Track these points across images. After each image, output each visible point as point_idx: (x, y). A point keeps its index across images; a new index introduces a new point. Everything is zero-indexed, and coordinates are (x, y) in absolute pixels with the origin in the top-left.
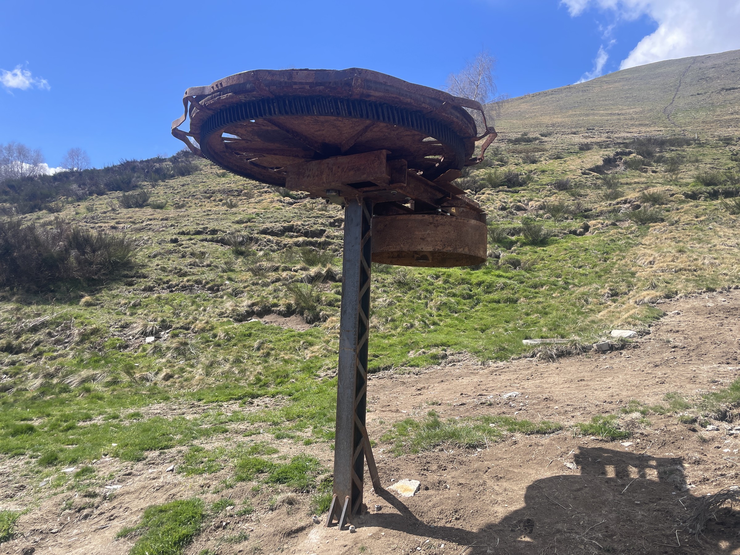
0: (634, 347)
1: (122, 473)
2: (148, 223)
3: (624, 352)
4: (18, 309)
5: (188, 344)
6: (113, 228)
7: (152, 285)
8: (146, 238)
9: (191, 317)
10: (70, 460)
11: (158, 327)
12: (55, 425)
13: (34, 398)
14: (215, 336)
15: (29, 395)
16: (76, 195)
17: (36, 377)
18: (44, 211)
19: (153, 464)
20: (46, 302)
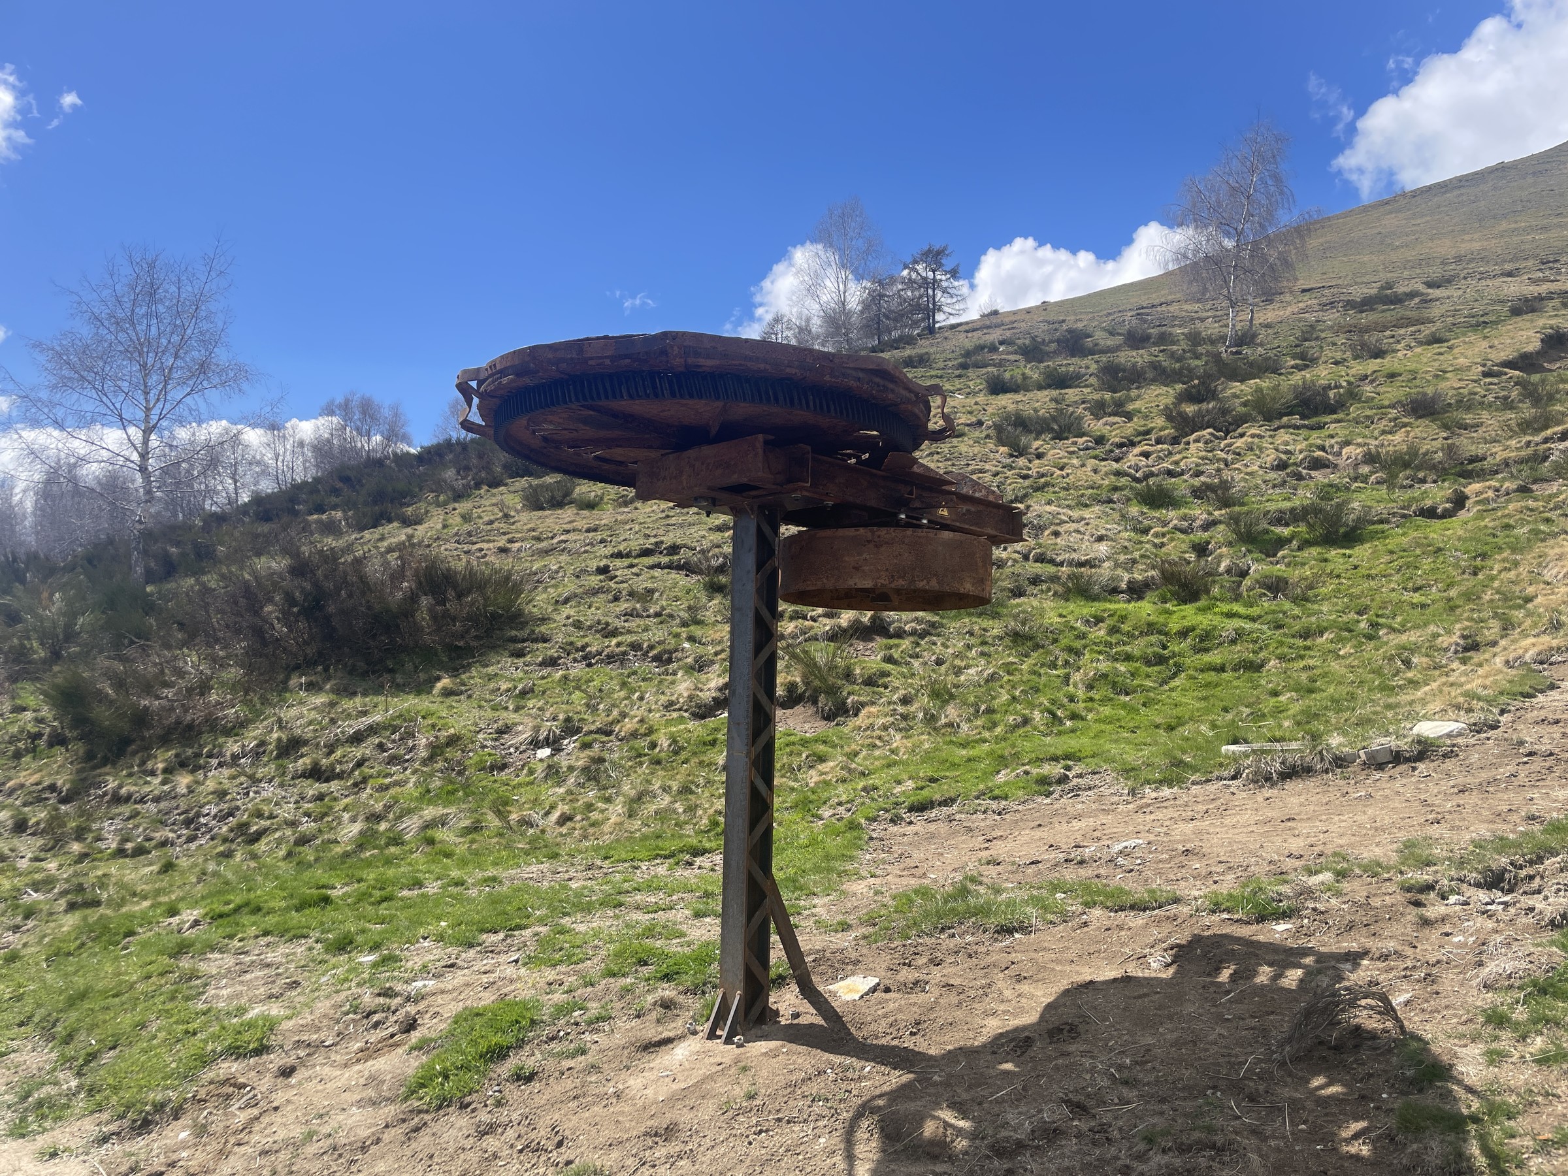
0: (1445, 756)
1: (442, 963)
2: (563, 537)
3: (1421, 766)
4: (332, 704)
5: (604, 761)
6: (503, 550)
7: (556, 655)
8: (554, 568)
9: (615, 712)
10: (371, 944)
11: (558, 732)
12: (364, 894)
13: (346, 855)
14: (653, 745)
15: (338, 850)
16: (453, 489)
17: (353, 820)
18: (395, 524)
19: (492, 952)
20: (378, 690)
